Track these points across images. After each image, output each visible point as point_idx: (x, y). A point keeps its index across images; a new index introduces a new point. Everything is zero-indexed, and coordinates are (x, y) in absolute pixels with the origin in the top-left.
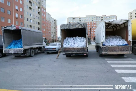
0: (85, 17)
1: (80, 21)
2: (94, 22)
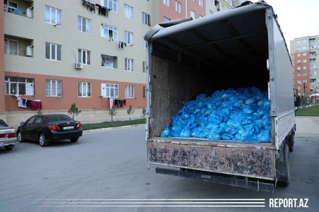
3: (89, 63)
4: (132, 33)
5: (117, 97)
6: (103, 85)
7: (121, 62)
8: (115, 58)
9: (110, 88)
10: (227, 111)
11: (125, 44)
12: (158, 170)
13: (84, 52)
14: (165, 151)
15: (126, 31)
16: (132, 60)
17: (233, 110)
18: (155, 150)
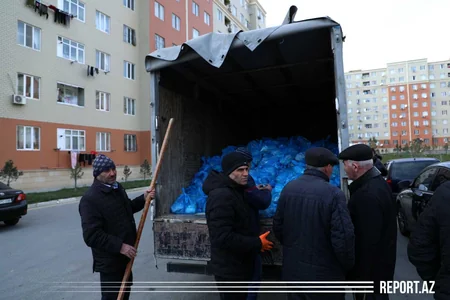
0: (384, 70)
1: (365, 83)
2: (419, 85)
3: (36, 96)
4: (108, 55)
5: (84, 150)
6: (60, 132)
7: (89, 96)
8: (80, 91)
9: (71, 136)
10: (270, 170)
11: (97, 70)
12: (171, 268)
13: (28, 79)
14: (185, 236)
15: (97, 51)
16: (108, 95)
17: (279, 169)
18: (167, 235)
